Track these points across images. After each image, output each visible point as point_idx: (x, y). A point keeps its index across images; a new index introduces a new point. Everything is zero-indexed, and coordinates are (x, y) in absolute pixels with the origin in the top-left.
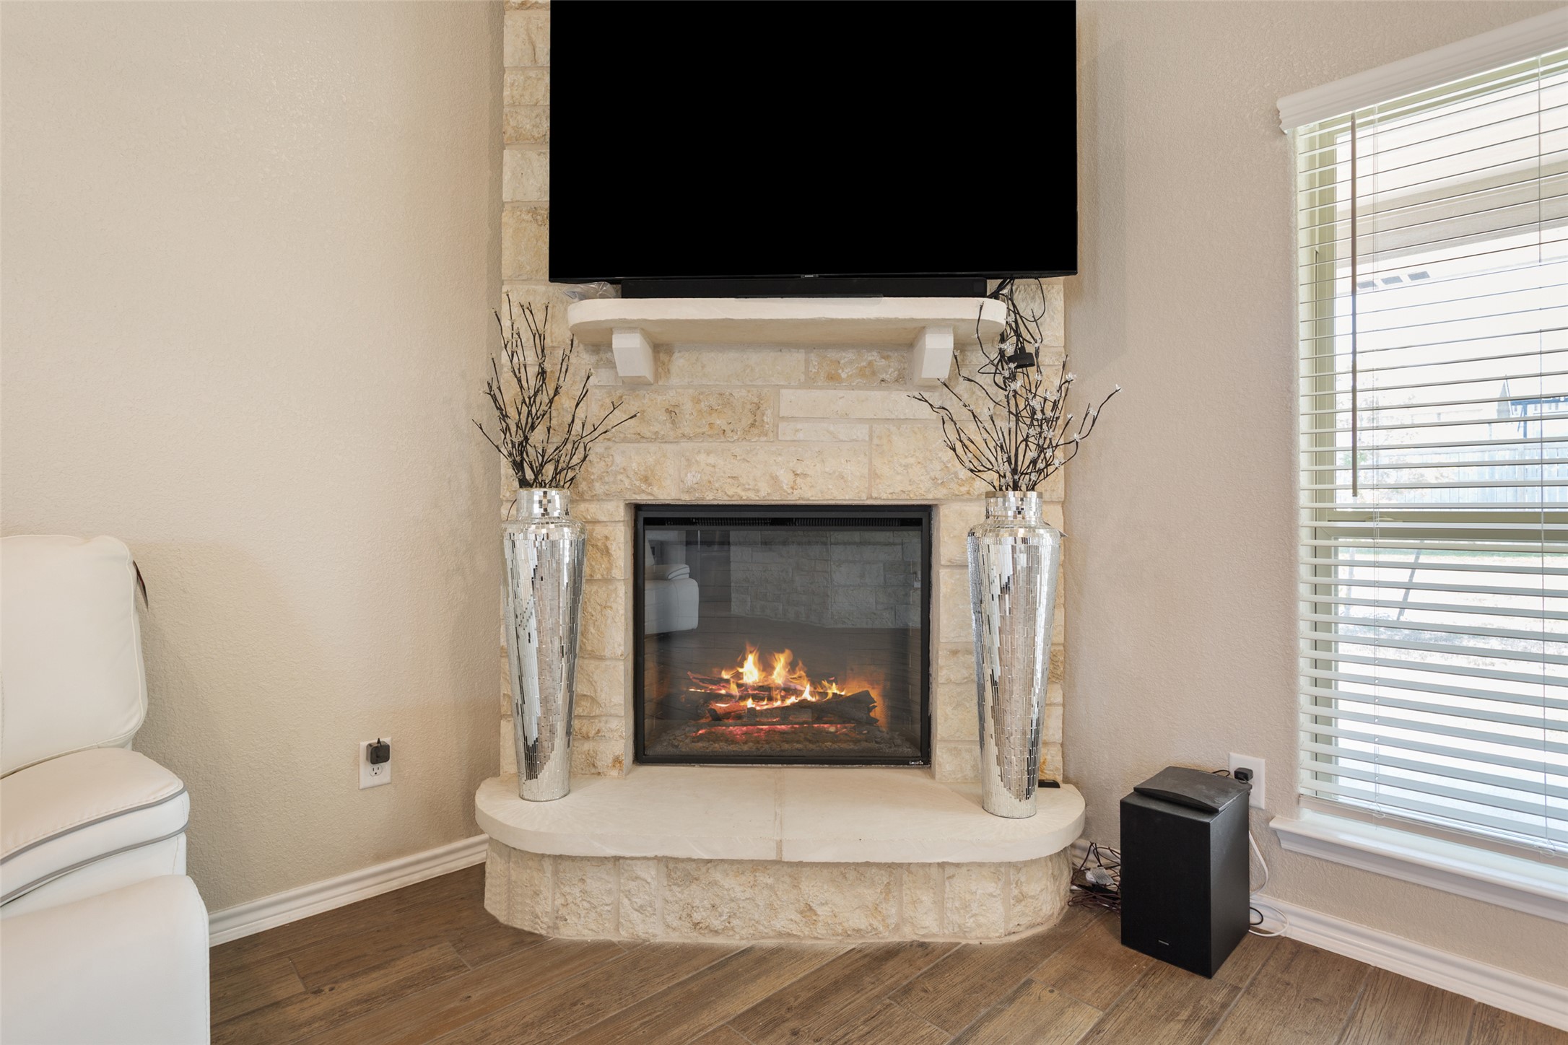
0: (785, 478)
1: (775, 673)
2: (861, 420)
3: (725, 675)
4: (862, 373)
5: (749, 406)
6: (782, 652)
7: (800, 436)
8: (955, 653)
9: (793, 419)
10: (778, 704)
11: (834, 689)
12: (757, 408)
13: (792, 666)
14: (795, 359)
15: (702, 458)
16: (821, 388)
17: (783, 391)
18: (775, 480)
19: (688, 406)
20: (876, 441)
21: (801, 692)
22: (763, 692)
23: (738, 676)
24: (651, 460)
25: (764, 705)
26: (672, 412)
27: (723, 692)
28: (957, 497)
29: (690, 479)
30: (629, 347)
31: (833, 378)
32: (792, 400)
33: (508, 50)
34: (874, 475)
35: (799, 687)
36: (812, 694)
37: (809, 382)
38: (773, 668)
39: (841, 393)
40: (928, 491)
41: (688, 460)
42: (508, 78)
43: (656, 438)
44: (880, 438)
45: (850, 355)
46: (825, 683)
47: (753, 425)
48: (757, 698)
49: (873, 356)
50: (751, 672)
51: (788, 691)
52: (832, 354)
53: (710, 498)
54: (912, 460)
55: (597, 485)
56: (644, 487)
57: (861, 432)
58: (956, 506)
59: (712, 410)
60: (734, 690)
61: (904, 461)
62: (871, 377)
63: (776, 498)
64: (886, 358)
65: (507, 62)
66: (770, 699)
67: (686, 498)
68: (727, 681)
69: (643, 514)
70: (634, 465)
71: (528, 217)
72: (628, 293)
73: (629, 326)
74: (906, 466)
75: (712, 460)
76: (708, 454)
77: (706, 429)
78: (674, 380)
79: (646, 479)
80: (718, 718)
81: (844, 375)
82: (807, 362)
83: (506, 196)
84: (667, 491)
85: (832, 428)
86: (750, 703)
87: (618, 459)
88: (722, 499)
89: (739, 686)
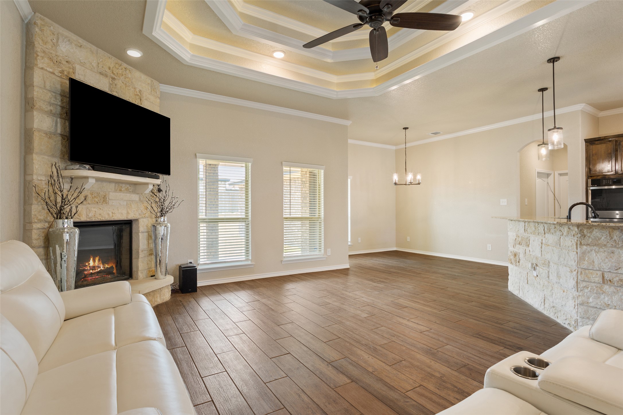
0: (111, 214)
1: (96, 262)
2: (125, 200)
3: (87, 264)
4: (126, 189)
5: (103, 196)
6: (97, 257)
7: (113, 204)
8: (142, 251)
9: (112, 200)
10: (96, 271)
11: (107, 266)
12: (104, 197)
13: (99, 260)
14: (113, 185)
15: (93, 209)
16: (118, 192)
17: (110, 193)
18: (109, 214)
19: (90, 196)
20: (128, 205)
21: (101, 267)
22: (93, 268)
23: (89, 264)
24: (80, 210)
25: (94, 271)
26: (86, 197)
27: (86, 269)
28: (142, 218)
29: (90, 215)
30: (92, 183)
31: (120, 190)
32: (112, 195)
33: (36, 80)
34: (128, 213)
35: (100, 266)
36: (103, 268)
37: (116, 191)
38: (96, 261)
39: (122, 194)
41: (89, 210)
42: (36, 89)
44: (129, 205)
45: (124, 185)
46: (105, 264)
47: (104, 201)
48: (93, 270)
49: (128, 186)
50: (91, 263)
51: (99, 267)
52: (121, 185)
53: (94, 219)
54: (135, 210)
56: (78, 217)
57: (125, 203)
58: (142, 219)
59: (95, 197)
60: (88, 268)
61: (134, 210)
62: (128, 191)
63: (109, 219)
64: (130, 186)
66: (95, 270)
67: (88, 220)
68: (87, 266)
71: (44, 135)
72: (94, 169)
73: (93, 177)
74: (134, 211)
75: (95, 210)
77: (94, 202)
80: (86, 276)
81: (123, 190)
82: (115, 186)
83: (35, 127)
85: (120, 202)
86: (91, 271)
88: (97, 220)
89: (89, 267)
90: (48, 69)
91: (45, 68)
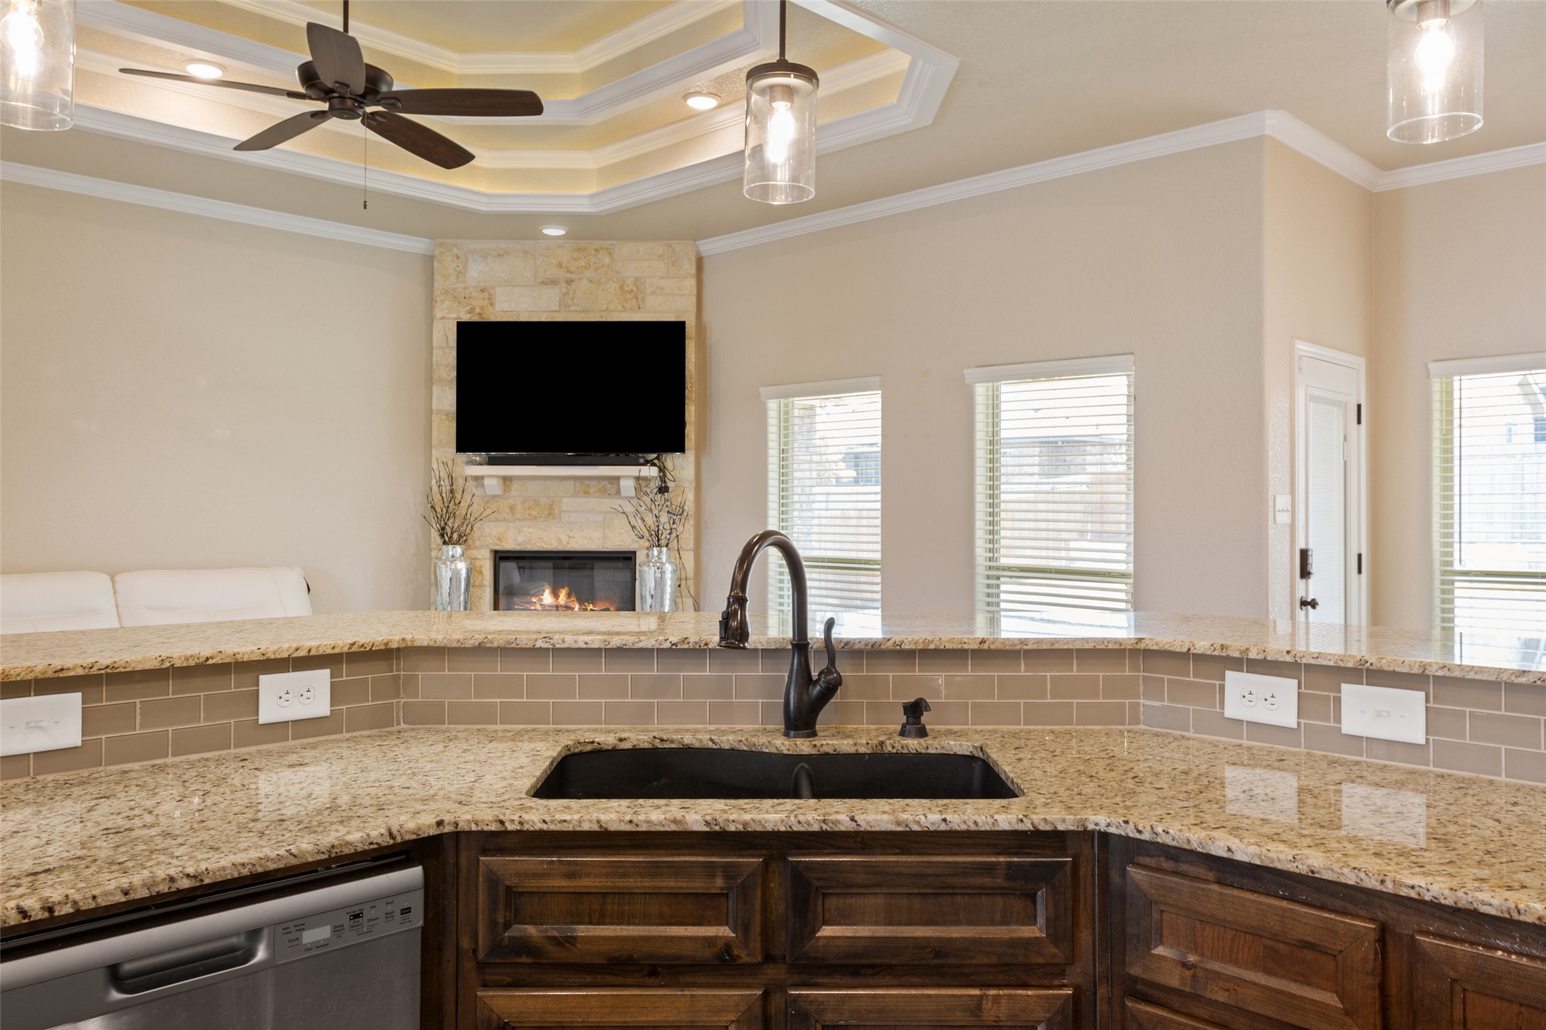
0: (564, 539)
2: (600, 512)
4: (600, 491)
5: (547, 506)
7: (572, 519)
9: (568, 511)
12: (551, 507)
14: (569, 485)
15: (525, 529)
16: (580, 497)
17: (564, 499)
18: (559, 539)
19: (519, 506)
20: (606, 522)
24: (502, 530)
26: (512, 508)
29: (520, 539)
30: (492, 486)
31: (587, 493)
32: (568, 503)
33: (435, 338)
34: (605, 537)
37: (576, 495)
39: (590, 500)
40: (630, 545)
41: (519, 531)
42: (435, 352)
43: (504, 520)
45: (594, 482)
47: (549, 514)
49: (605, 483)
52: (586, 482)
53: (528, 548)
54: (622, 531)
55: (477, 542)
56: (499, 542)
57: (600, 518)
58: (644, 552)
59: (530, 508)
61: (620, 530)
62: (603, 492)
63: (560, 548)
64: (612, 483)
65: (435, 344)
67: (518, 548)
69: (498, 555)
70: (494, 533)
71: (445, 418)
73: (491, 476)
74: (620, 534)
75: (530, 530)
76: (529, 527)
77: (528, 516)
78: (513, 494)
79: (500, 539)
81: (592, 493)
82: (575, 485)
83: (434, 407)
84: (510, 545)
85: (586, 516)
87: (487, 530)
88: (535, 548)
90: (450, 316)
91: (446, 316)
